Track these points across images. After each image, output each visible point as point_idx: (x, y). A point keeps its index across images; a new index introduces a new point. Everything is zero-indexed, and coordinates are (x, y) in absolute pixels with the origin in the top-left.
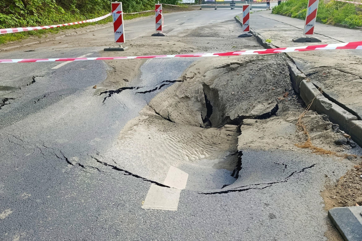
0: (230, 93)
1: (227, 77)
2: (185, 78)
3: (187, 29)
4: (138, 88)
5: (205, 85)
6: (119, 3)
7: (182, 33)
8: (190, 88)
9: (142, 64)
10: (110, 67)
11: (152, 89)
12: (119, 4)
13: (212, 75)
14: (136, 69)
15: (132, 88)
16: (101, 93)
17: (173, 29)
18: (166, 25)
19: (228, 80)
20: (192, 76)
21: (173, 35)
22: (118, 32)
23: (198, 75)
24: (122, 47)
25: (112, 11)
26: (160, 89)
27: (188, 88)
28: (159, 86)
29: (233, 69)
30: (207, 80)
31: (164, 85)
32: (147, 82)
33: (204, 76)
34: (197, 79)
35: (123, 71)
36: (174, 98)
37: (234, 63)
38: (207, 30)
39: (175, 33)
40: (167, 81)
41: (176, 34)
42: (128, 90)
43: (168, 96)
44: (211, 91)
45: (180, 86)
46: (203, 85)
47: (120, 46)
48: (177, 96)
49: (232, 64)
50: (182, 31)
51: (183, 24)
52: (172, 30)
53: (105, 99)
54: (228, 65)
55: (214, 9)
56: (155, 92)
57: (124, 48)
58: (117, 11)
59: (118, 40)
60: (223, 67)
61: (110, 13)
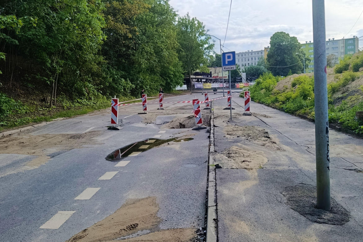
0: (189, 126)
1: (188, 121)
2: (172, 121)
3: (178, 107)
4: (156, 123)
5: (180, 123)
8: (175, 124)
9: (156, 117)
10: (144, 118)
11: (160, 124)
12: (145, 95)
13: (183, 120)
14: (154, 118)
15: (154, 123)
18: (165, 105)
20: (175, 121)
22: (144, 106)
23: (178, 120)
24: (146, 112)
28: (163, 123)
29: (191, 118)
30: (181, 122)
31: (165, 123)
32: (158, 122)
34: (177, 122)
35: (149, 119)
37: (191, 116)
38: (188, 107)
39: (170, 108)
42: (152, 123)
43: (166, 127)
44: (182, 126)
45: (171, 123)
48: (169, 127)
50: (174, 107)
52: (168, 107)
53: (146, 124)
54: (189, 116)
55: (201, 94)
56: (162, 125)
59: (144, 110)
60: (187, 117)
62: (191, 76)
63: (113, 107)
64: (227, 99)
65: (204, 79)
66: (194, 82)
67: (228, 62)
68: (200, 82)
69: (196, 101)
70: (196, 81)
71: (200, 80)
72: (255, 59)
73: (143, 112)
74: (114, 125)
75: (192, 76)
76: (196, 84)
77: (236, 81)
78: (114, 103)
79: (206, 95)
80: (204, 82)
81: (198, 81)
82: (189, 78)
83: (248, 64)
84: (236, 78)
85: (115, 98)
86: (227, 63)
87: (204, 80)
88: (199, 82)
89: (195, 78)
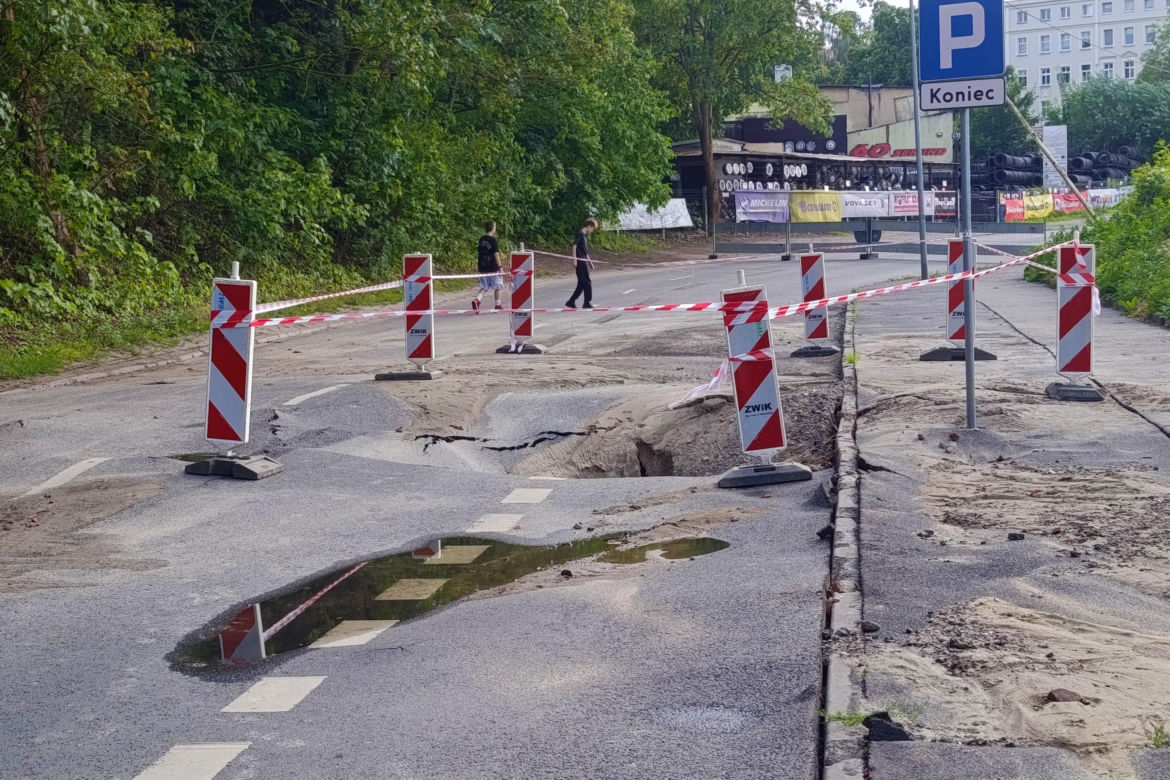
0: (700, 460)
1: (694, 427)
2: (593, 429)
3: (626, 337)
4: (485, 440)
5: (641, 444)
6: (424, 255)
7: (601, 346)
8: (606, 449)
9: (488, 401)
10: (413, 404)
11: (516, 444)
12: (424, 259)
13: (660, 423)
14: (475, 409)
15: (473, 439)
16: (417, 438)
17: (568, 336)
18: (544, 324)
19: (697, 434)
20: (612, 425)
21: (569, 350)
22: (417, 331)
23: (628, 424)
24: (423, 371)
25: (405, 277)
26: (534, 445)
27: (599, 449)
28: (531, 442)
29: (712, 410)
30: (647, 434)
31: (544, 439)
32: (504, 431)
33: (642, 426)
34: (624, 432)
35: (443, 411)
36: (566, 468)
37: (714, 397)
38: (695, 339)
39: (578, 347)
40: (550, 433)
41: (580, 349)
42: (466, 441)
43: (552, 462)
44: (655, 458)
45: (581, 443)
46: (637, 444)
47: (419, 367)
48: (573, 464)
49: (708, 398)
50: (604, 341)
51: (612, 319)
52: (565, 339)
53: (426, 446)
54: (700, 401)
55: (778, 256)
56: (523, 450)
57: (432, 373)
58: (417, 277)
59: (414, 352)
60: (689, 405)
61: (397, 282)
62: (714, 142)
63: (226, 333)
64: (946, 295)
65: (795, 161)
66: (731, 179)
67: (957, 54)
68: (771, 179)
69: (747, 306)
70: (747, 177)
71: (769, 170)
72: (1129, 39)
73: (410, 367)
74: (226, 448)
75: (719, 146)
76: (748, 192)
77: (1002, 176)
78: (228, 312)
79: (808, 263)
80: (798, 182)
81: (758, 176)
82: (700, 153)
83: (1085, 67)
84: (1001, 158)
85: (236, 278)
86: (946, 62)
87: (800, 171)
88: (765, 180)
89: (742, 158)
